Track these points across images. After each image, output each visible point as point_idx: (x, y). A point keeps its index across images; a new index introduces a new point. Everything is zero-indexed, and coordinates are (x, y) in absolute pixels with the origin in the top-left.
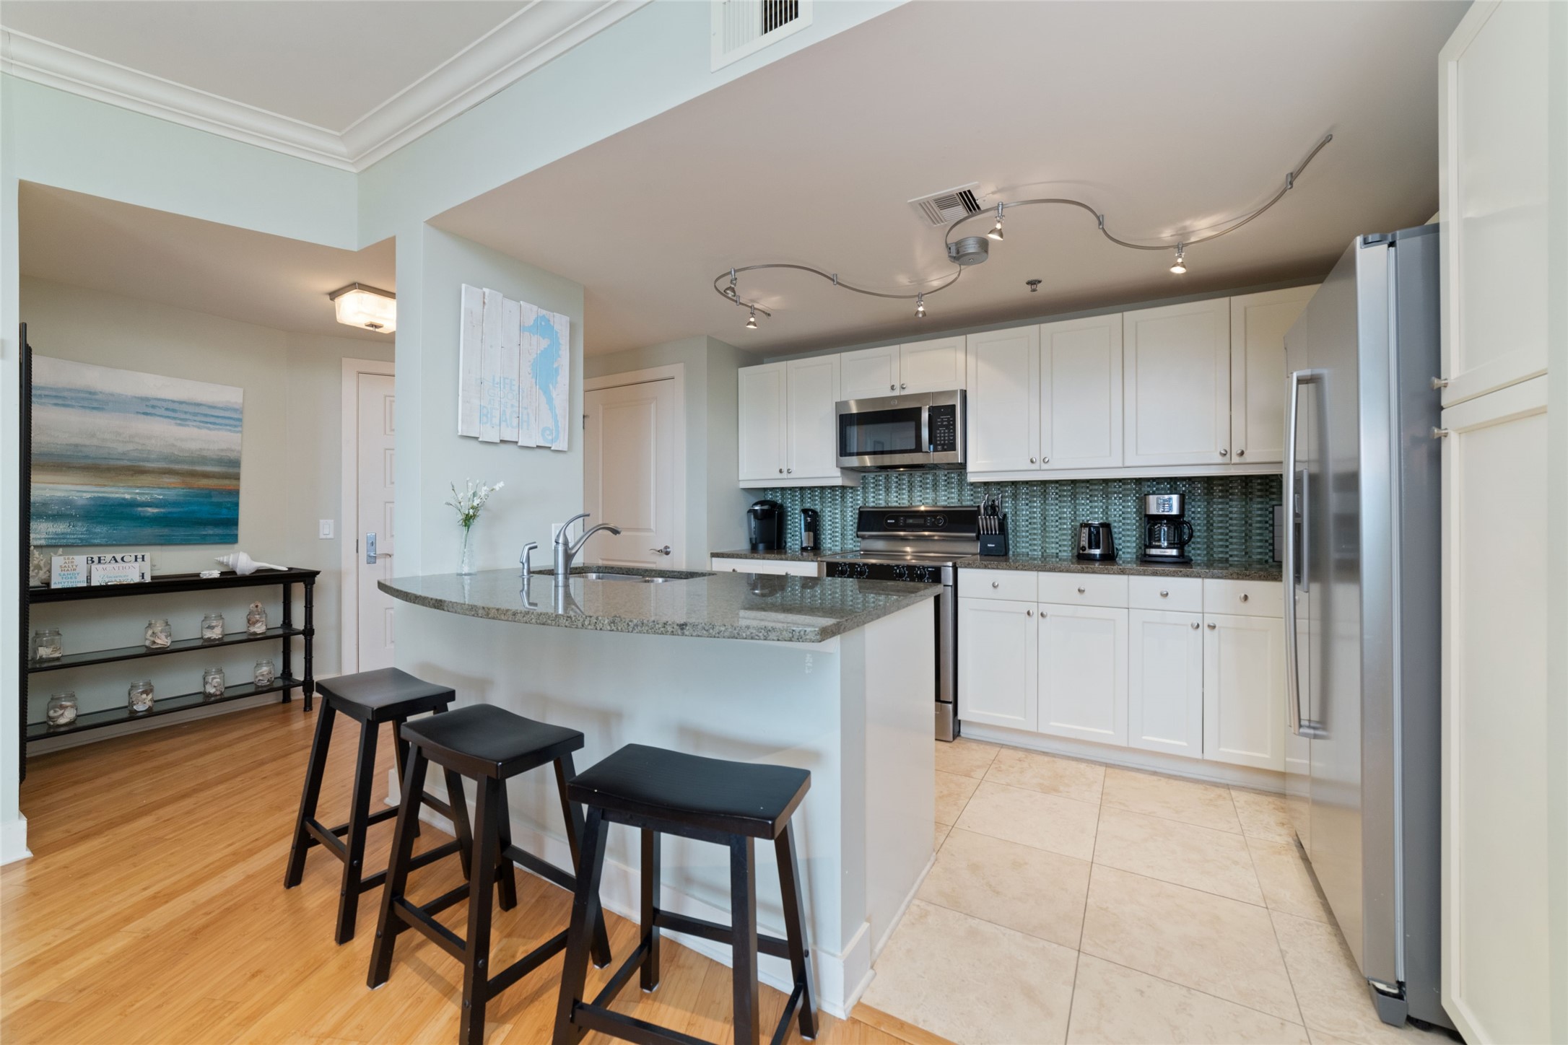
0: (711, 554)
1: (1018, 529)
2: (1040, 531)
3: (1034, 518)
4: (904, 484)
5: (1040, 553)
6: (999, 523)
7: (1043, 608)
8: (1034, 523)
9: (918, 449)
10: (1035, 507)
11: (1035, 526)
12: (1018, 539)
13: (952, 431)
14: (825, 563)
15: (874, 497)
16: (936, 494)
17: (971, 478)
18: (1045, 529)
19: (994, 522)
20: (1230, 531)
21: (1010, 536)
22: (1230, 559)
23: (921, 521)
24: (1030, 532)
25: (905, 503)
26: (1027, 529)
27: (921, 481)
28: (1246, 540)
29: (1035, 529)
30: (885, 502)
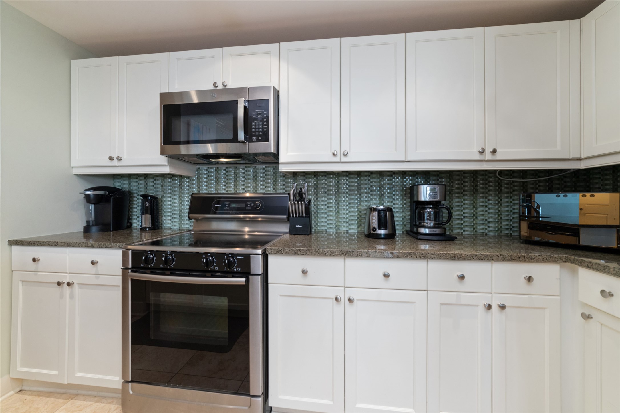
0: (9, 241)
1: (318, 212)
2: (335, 214)
3: (331, 203)
4: (230, 175)
5: (335, 231)
6: (306, 208)
7: (351, 293)
8: (331, 207)
9: (235, 139)
10: (331, 195)
11: (331, 209)
12: (318, 220)
13: (265, 123)
14: (130, 252)
15: (206, 186)
16: (256, 183)
17: (283, 168)
18: (338, 212)
19: (301, 207)
20: (464, 213)
21: (313, 218)
22: (464, 233)
23: (243, 205)
24: (327, 214)
25: (232, 190)
26: (325, 211)
27: (244, 173)
28: (474, 220)
29: (331, 211)
30: (216, 189)
